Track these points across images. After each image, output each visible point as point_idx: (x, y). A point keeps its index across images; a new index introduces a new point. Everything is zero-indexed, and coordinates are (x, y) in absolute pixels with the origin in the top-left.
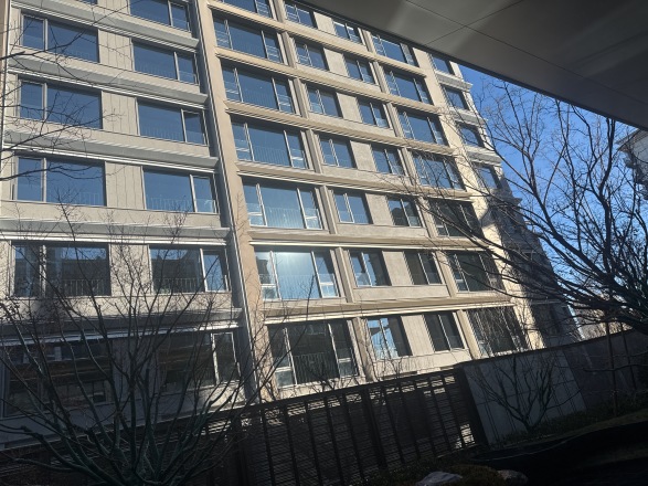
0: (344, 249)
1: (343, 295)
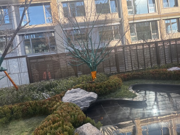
1: (157, 12)
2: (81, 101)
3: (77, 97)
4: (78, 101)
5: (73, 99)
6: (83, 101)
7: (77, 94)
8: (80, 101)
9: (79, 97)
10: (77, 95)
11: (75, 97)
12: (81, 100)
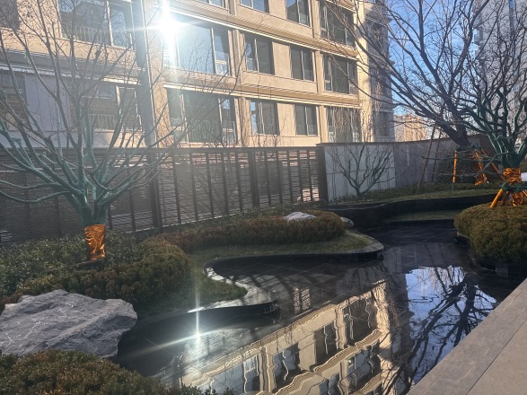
0: (241, 32)
1: (234, 75)
2: (89, 338)
3: (64, 327)
4: (74, 340)
5: (50, 334)
6: (94, 336)
7: (60, 314)
8: (84, 340)
9: (74, 324)
10: (61, 319)
11: (54, 327)
12: (88, 335)
